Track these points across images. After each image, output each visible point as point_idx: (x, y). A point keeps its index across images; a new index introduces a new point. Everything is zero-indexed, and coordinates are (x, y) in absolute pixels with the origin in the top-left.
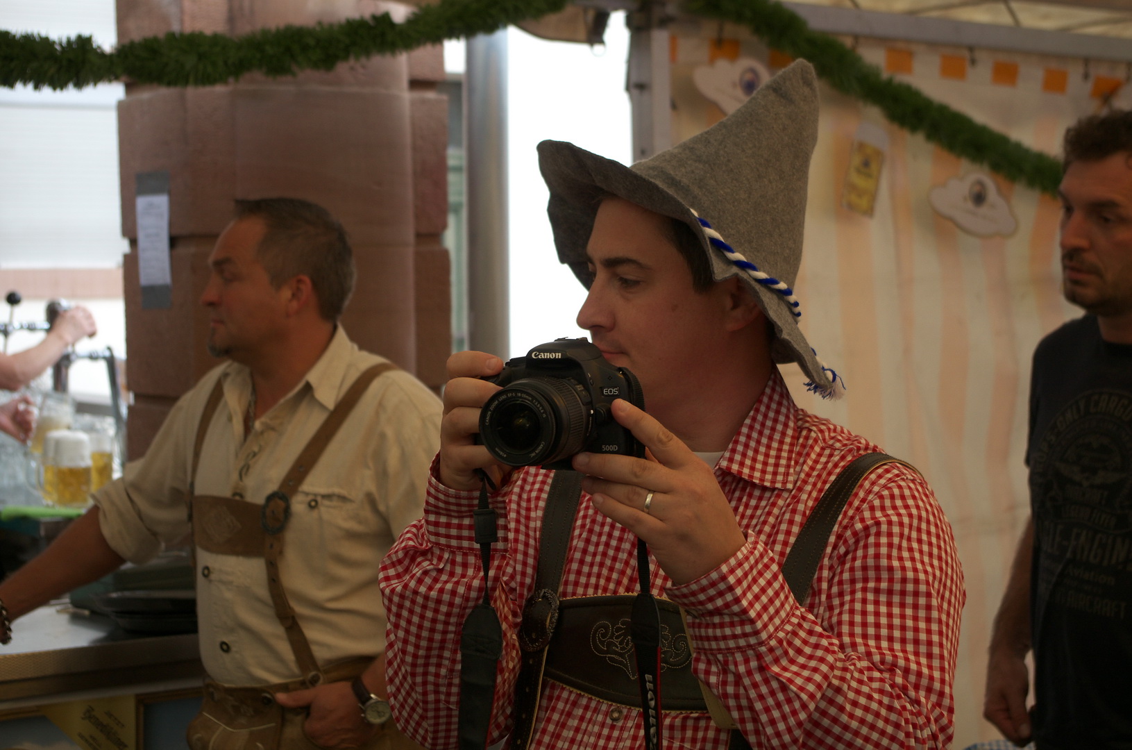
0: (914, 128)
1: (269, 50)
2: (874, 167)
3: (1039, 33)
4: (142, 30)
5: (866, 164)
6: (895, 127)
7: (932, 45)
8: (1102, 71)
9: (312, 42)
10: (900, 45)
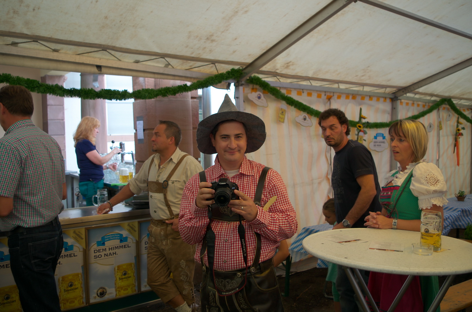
0: (292, 106)
1: (163, 92)
2: (284, 113)
3: (316, 86)
4: (138, 88)
5: (283, 113)
6: (288, 105)
7: (295, 89)
8: (328, 94)
9: (171, 90)
10: (289, 89)
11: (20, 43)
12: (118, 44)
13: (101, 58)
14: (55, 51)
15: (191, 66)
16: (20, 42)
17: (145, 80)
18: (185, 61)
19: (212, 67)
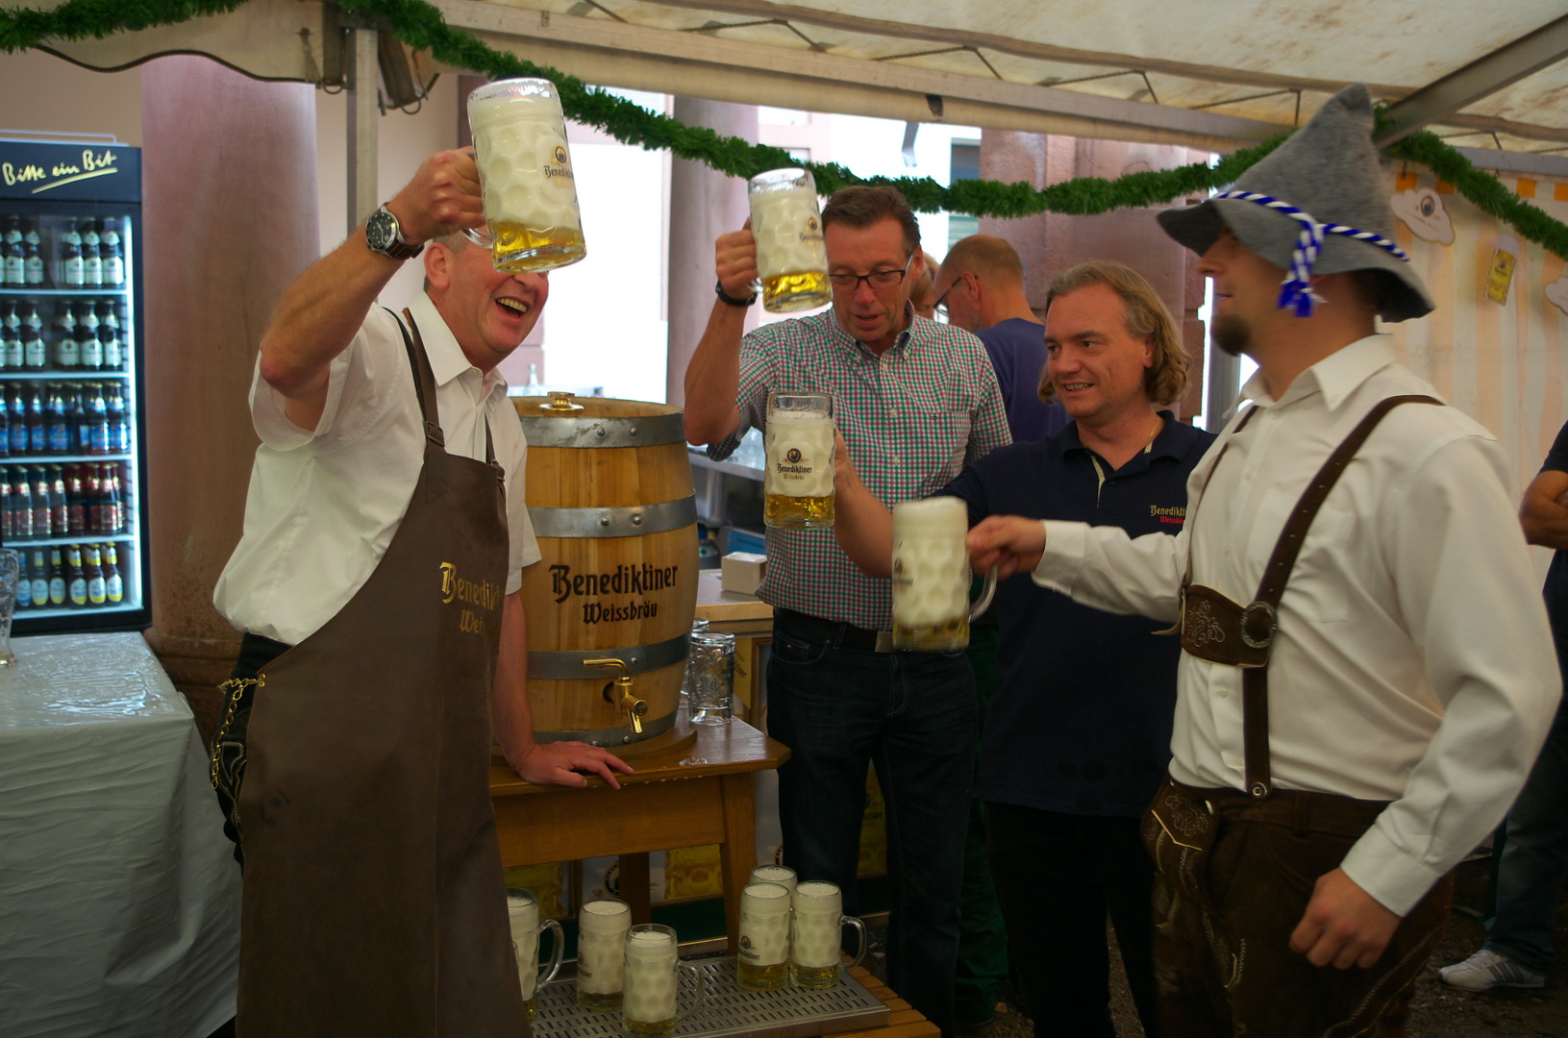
0: (1536, 240)
2: (1508, 267)
5: (1503, 266)
6: (1523, 238)
7: (1548, 175)
9: (1160, 184)
10: (1525, 176)
11: (725, 26)
12: (1020, 33)
13: (947, 73)
14: (818, 48)
15: (1217, 97)
16: (732, 23)
17: (1046, 140)
18: (1206, 83)
19: (1285, 100)
